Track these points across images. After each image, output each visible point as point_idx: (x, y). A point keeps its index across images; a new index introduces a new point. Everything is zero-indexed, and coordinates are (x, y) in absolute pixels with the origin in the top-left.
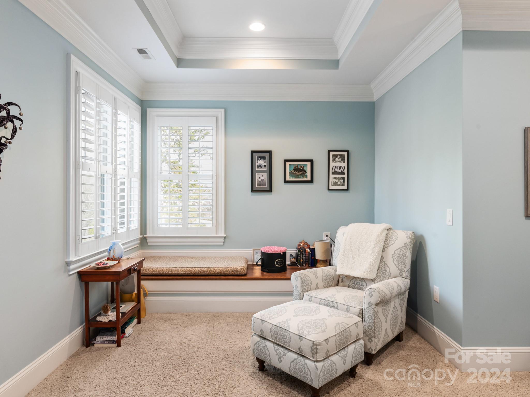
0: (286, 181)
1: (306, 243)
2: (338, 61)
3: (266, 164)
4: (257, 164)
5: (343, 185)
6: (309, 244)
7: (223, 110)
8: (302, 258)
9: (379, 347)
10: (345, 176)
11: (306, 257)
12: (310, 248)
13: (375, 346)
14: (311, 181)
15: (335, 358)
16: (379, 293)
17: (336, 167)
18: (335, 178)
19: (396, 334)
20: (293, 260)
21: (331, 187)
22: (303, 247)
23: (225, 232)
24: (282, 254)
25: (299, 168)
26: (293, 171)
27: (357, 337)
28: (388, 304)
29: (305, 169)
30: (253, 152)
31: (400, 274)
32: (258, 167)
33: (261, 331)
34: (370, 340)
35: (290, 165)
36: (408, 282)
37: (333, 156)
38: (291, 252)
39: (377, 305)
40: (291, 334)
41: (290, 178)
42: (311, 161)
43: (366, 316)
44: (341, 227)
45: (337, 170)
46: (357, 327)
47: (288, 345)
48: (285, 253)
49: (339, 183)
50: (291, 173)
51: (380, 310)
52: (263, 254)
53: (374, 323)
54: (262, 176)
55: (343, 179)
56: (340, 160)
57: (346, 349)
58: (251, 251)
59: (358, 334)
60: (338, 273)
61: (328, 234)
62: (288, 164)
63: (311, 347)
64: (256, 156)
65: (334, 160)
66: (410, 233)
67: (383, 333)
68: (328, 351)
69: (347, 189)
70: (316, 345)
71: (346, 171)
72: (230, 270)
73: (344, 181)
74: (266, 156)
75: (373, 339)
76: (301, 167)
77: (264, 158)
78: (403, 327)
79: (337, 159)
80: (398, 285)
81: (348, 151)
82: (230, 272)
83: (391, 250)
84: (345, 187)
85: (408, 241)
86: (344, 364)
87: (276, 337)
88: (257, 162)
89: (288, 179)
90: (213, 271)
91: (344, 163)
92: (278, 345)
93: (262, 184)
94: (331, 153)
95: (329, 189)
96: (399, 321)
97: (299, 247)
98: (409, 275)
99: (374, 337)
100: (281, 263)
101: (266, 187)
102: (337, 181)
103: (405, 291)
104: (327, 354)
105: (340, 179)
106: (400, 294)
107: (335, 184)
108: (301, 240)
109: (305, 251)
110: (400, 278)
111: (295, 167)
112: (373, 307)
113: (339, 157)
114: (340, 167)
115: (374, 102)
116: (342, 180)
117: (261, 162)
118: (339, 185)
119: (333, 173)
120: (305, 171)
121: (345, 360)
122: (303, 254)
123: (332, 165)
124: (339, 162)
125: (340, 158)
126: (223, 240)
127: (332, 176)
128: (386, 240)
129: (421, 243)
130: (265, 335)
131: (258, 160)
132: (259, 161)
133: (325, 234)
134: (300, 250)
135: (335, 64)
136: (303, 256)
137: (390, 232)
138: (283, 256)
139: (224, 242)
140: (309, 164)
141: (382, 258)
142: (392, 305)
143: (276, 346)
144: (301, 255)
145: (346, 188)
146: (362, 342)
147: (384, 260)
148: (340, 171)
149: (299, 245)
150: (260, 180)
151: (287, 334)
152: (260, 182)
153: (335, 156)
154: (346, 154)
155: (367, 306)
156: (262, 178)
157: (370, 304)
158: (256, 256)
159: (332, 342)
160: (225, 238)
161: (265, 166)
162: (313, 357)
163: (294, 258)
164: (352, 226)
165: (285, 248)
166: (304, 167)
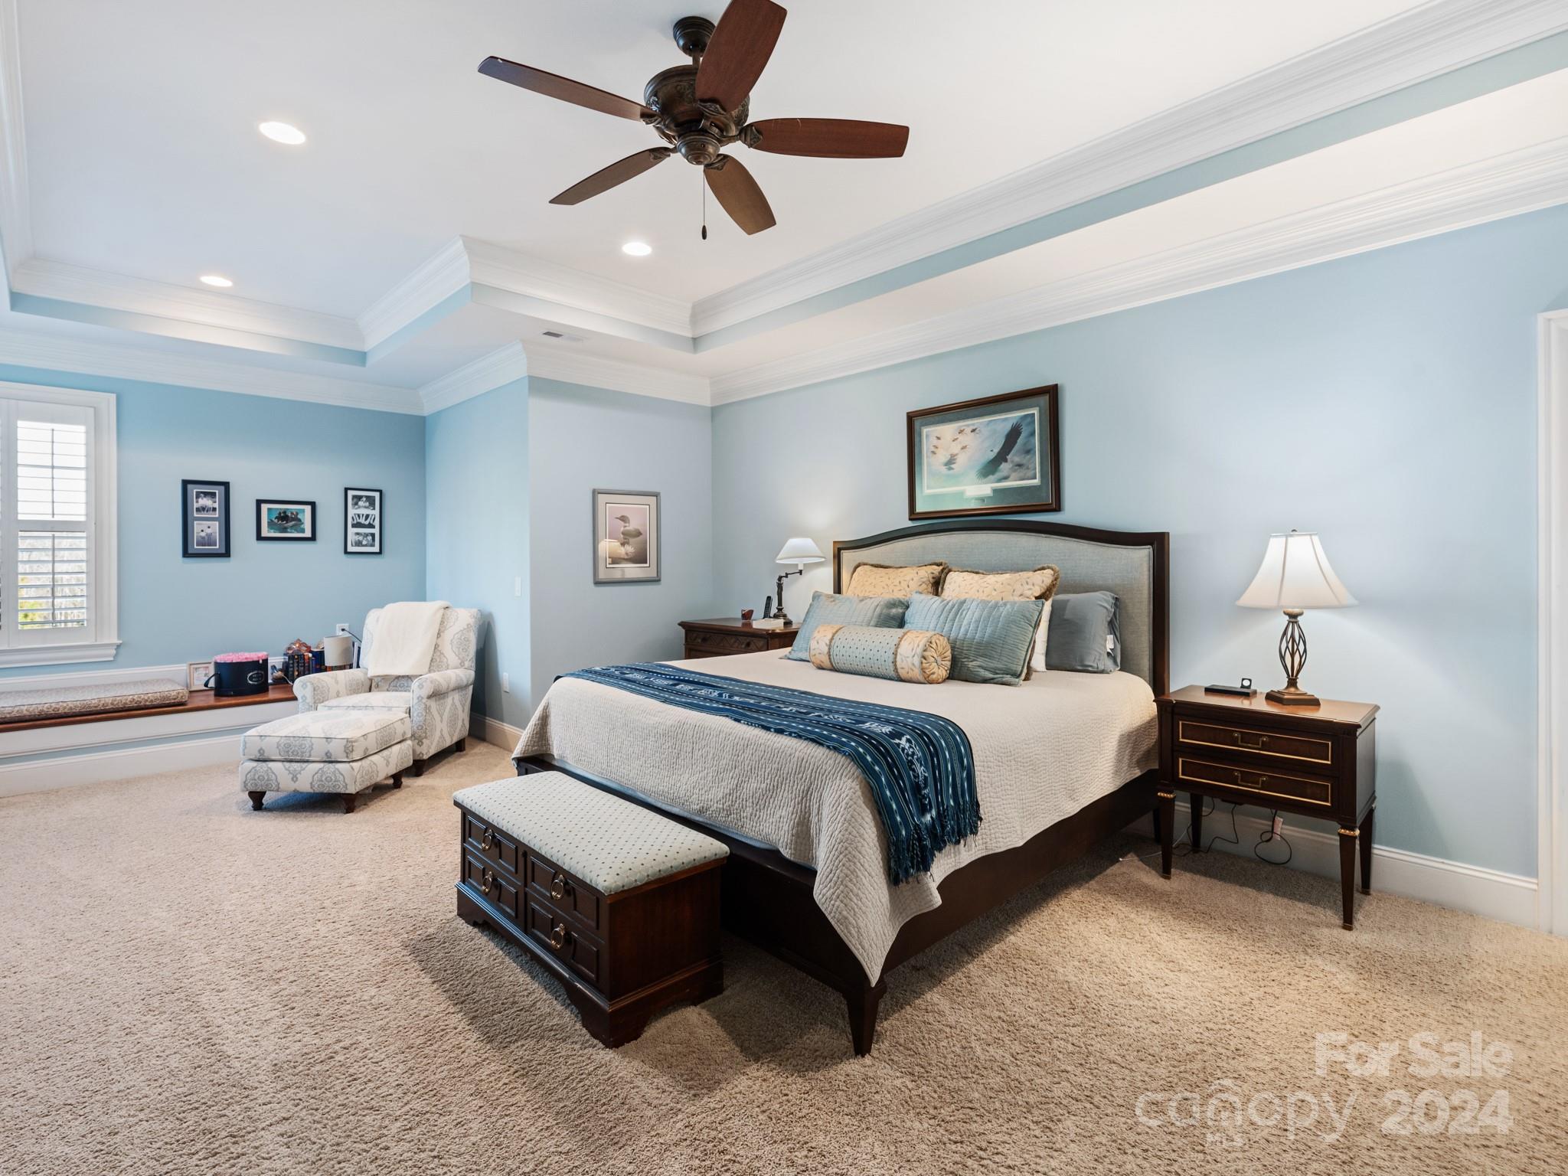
0: (259, 538)
1: (304, 645)
2: (365, 354)
3: (216, 505)
4: (196, 505)
5: (373, 545)
6: (309, 644)
7: (113, 397)
8: (296, 669)
9: (432, 752)
10: (376, 531)
11: (304, 666)
12: (311, 652)
13: (428, 750)
14: (313, 538)
15: (374, 758)
16: (431, 682)
17: (359, 516)
18: (357, 534)
19: (455, 739)
20: (279, 674)
21: (350, 549)
22: (299, 650)
23: (119, 637)
24: (261, 662)
25: (287, 516)
26: (276, 521)
27: (403, 736)
28: (444, 698)
29: (299, 516)
30: (186, 483)
31: (462, 665)
32: (198, 510)
33: (259, 751)
34: (420, 743)
35: (269, 509)
36: (472, 673)
37: (354, 497)
38: (276, 661)
39: (429, 697)
40: (313, 740)
41: (269, 532)
42: (313, 504)
43: (414, 714)
44: (373, 610)
45: (362, 520)
46: (403, 724)
47: (308, 754)
48: (266, 661)
49: (364, 543)
50: (271, 524)
51: (433, 703)
52: (218, 665)
53: (425, 720)
54: (206, 528)
55: (373, 535)
56: (367, 504)
57: (389, 749)
58: (184, 667)
59: (405, 733)
60: (370, 674)
61: (346, 626)
62: (264, 507)
63: (345, 747)
64: (194, 490)
65: (356, 504)
66: (474, 611)
67: (438, 734)
68: (367, 749)
69: (380, 553)
70: (352, 742)
71: (377, 523)
72: (151, 698)
73: (373, 539)
74: (219, 491)
75: (424, 741)
76: (292, 513)
77: (213, 495)
78: (466, 733)
79: (361, 503)
80: (457, 676)
81: (381, 491)
82: (152, 701)
83: (448, 635)
84: (376, 549)
85: (472, 621)
86: (387, 766)
87: (288, 752)
88: (197, 502)
89: (265, 533)
90: (112, 704)
91: (374, 509)
92: (291, 761)
93: (208, 541)
94: (351, 493)
95: (346, 552)
96: (460, 723)
97: (290, 652)
98: (474, 665)
99: (426, 737)
100: (258, 677)
101: (218, 547)
102: (361, 538)
103: (467, 686)
104: (365, 752)
105: (366, 535)
106: (459, 688)
107: (359, 544)
108: (294, 639)
109: (302, 657)
110: (462, 669)
111: (280, 513)
112: (424, 701)
113: (364, 499)
114: (367, 516)
115: (424, 417)
116: (370, 538)
117: (205, 502)
118: (366, 545)
119: (354, 526)
120: (300, 520)
121: (388, 761)
122: (298, 662)
123: (351, 512)
124: (366, 507)
125: (366, 501)
126: (114, 652)
127: (351, 531)
128: (442, 622)
129: (489, 624)
130: (266, 755)
131: (197, 497)
132: (200, 500)
133: (339, 626)
134: (293, 656)
135: (361, 357)
136: (298, 666)
137: (448, 612)
138: (262, 666)
139: (115, 656)
140: (308, 508)
141: (436, 646)
142: (449, 701)
143: (287, 765)
144: (296, 665)
145: (378, 550)
146: (409, 742)
147: (440, 649)
148: (367, 523)
149: (289, 649)
150: (203, 534)
151: (307, 743)
152: (203, 538)
153: (358, 498)
154: (377, 495)
155: (416, 701)
156: (209, 531)
157: (420, 698)
158: (196, 675)
159: (372, 738)
160: (118, 646)
161: (214, 509)
162: (347, 757)
163: (281, 670)
164: (390, 607)
165: (265, 653)
166: (297, 514)
